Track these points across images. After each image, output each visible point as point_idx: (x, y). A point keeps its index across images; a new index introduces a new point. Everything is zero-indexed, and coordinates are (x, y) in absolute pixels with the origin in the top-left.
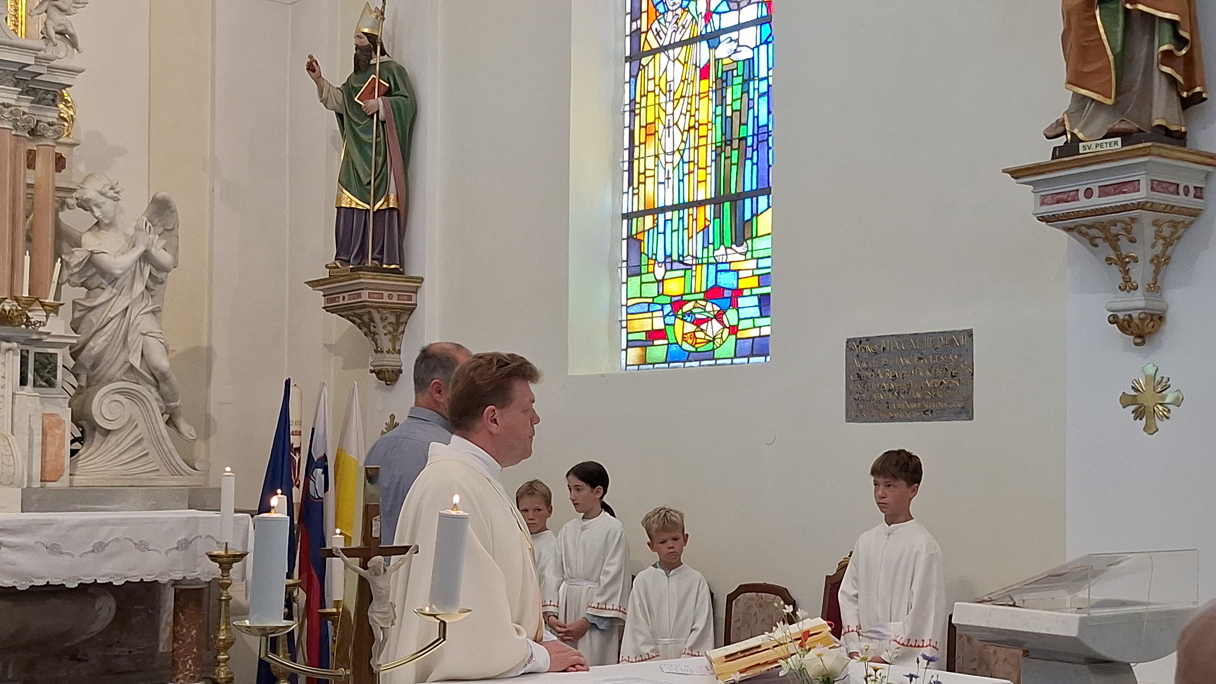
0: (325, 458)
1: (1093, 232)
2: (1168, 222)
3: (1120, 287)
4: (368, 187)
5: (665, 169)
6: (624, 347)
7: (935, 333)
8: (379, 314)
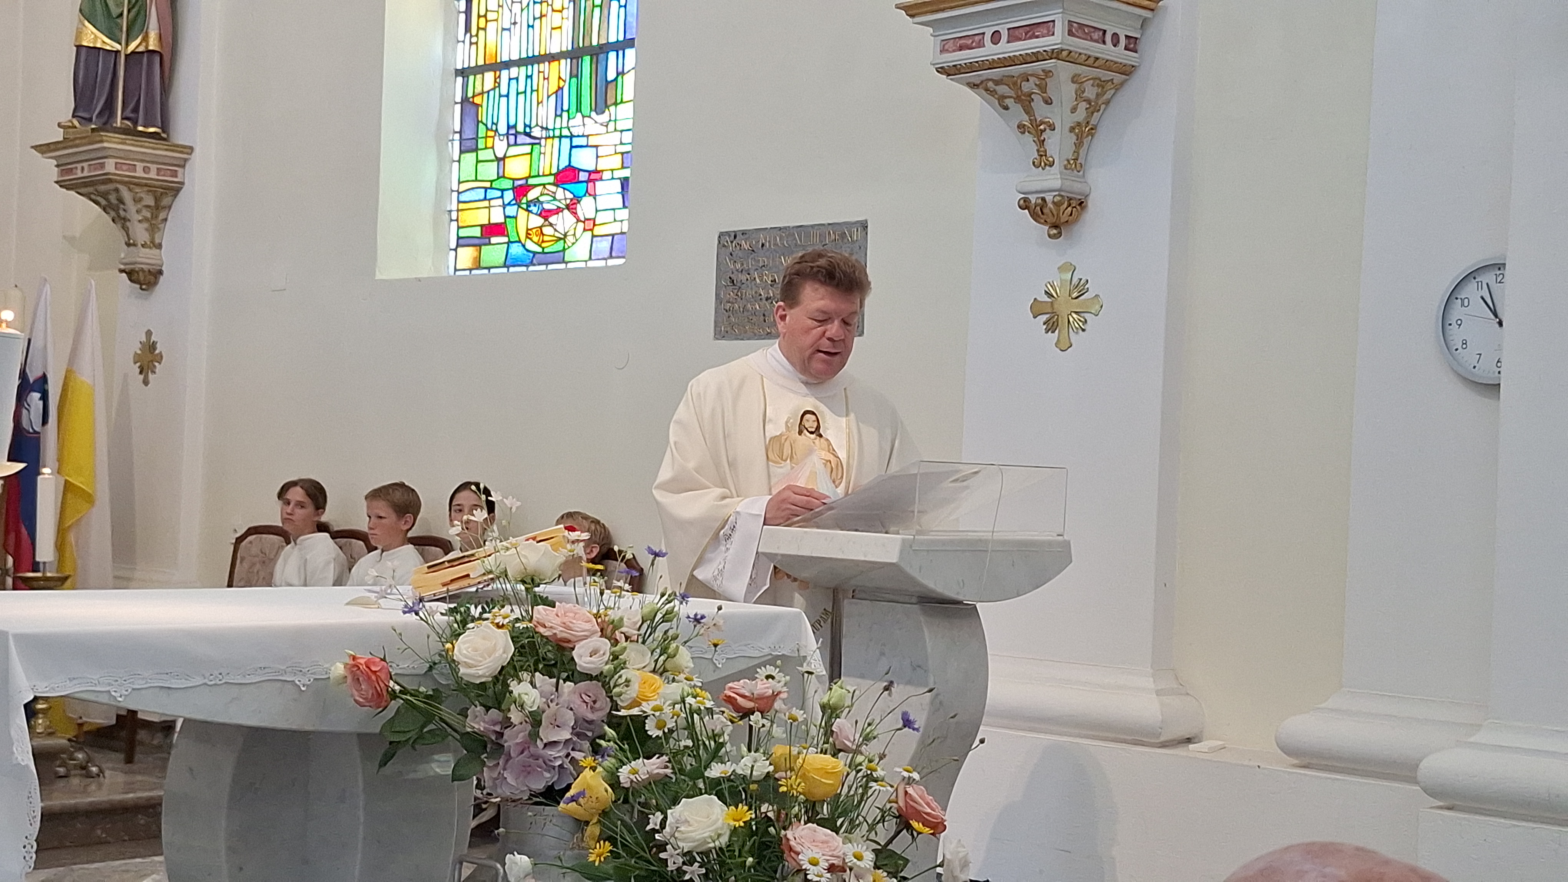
0: (44, 379)
1: (1003, 89)
2: (1094, 78)
3: (1034, 163)
4: (119, 21)
5: (511, 11)
6: (453, 245)
7: (823, 225)
8: (129, 192)
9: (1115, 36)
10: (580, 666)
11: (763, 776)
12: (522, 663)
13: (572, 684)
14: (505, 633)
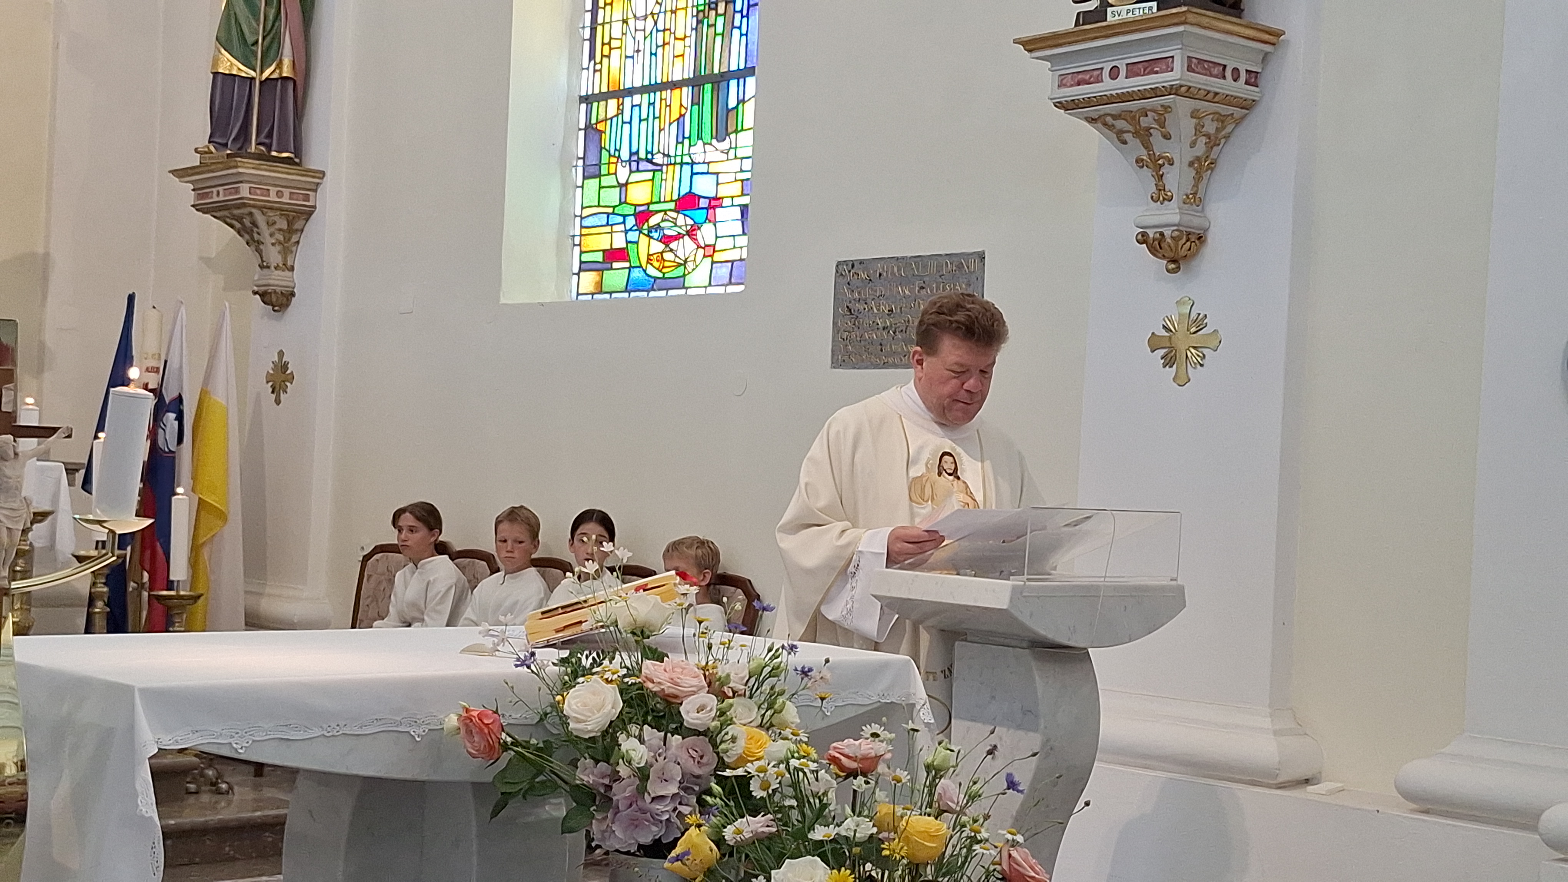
0: (180, 400)
1: (1121, 124)
2: (1214, 113)
3: (1152, 197)
4: (253, 48)
5: (634, 38)
6: (576, 269)
7: (940, 255)
8: (263, 216)
9: (1236, 71)
10: (688, 722)
11: (866, 839)
12: (630, 715)
13: (680, 737)
14: (614, 688)
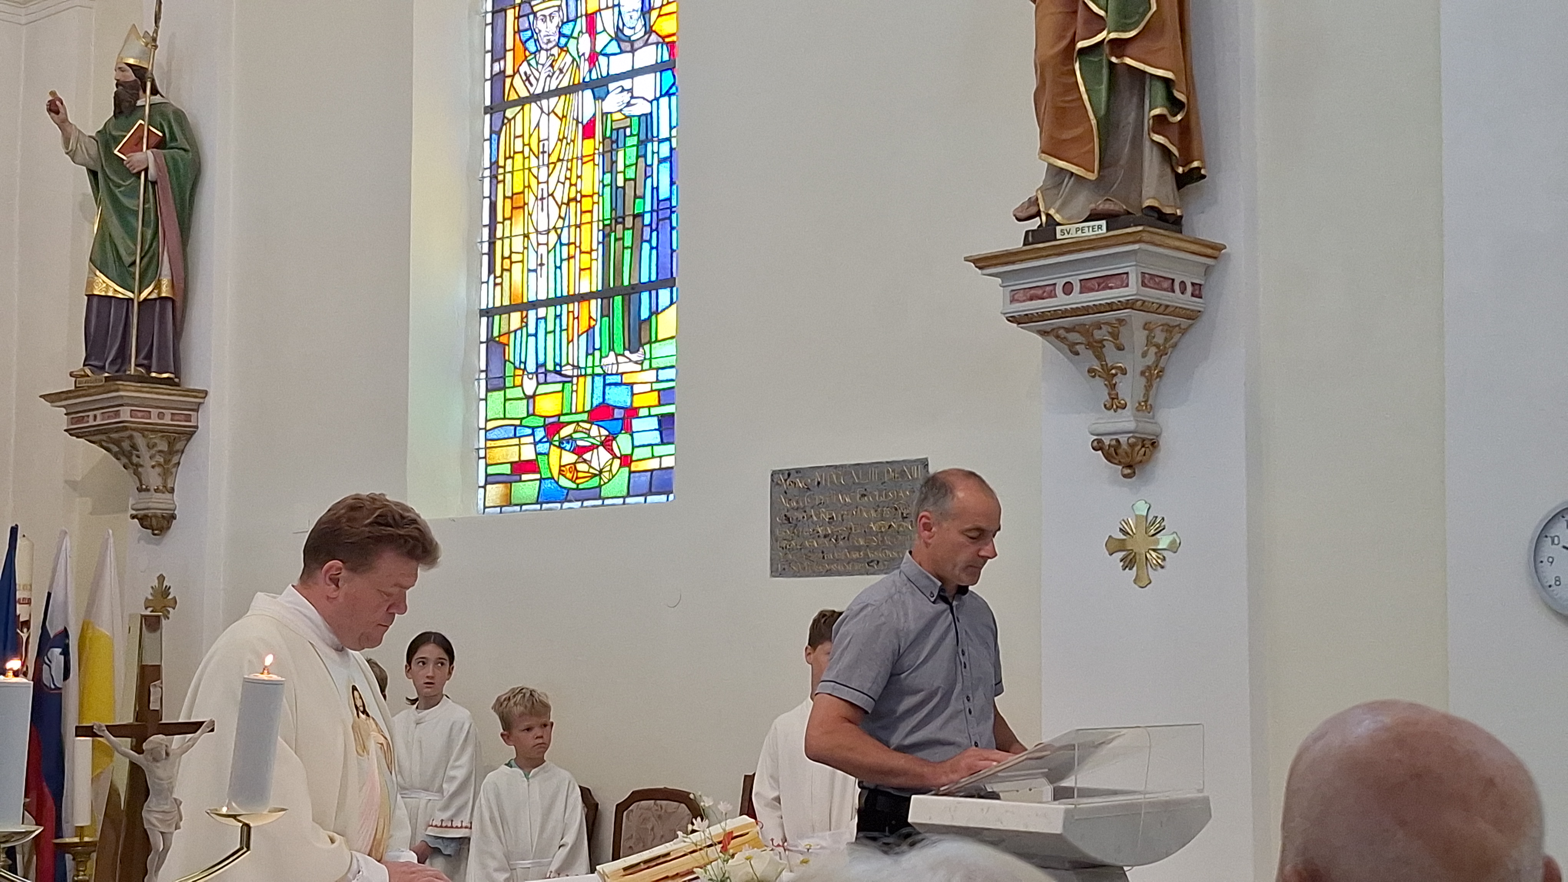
0: (65, 633)
1: (1074, 337)
2: (1162, 325)
3: (1105, 406)
4: (131, 269)
5: (537, 252)
6: (482, 483)
7: (882, 463)
8: (143, 439)
9: (1183, 284)
